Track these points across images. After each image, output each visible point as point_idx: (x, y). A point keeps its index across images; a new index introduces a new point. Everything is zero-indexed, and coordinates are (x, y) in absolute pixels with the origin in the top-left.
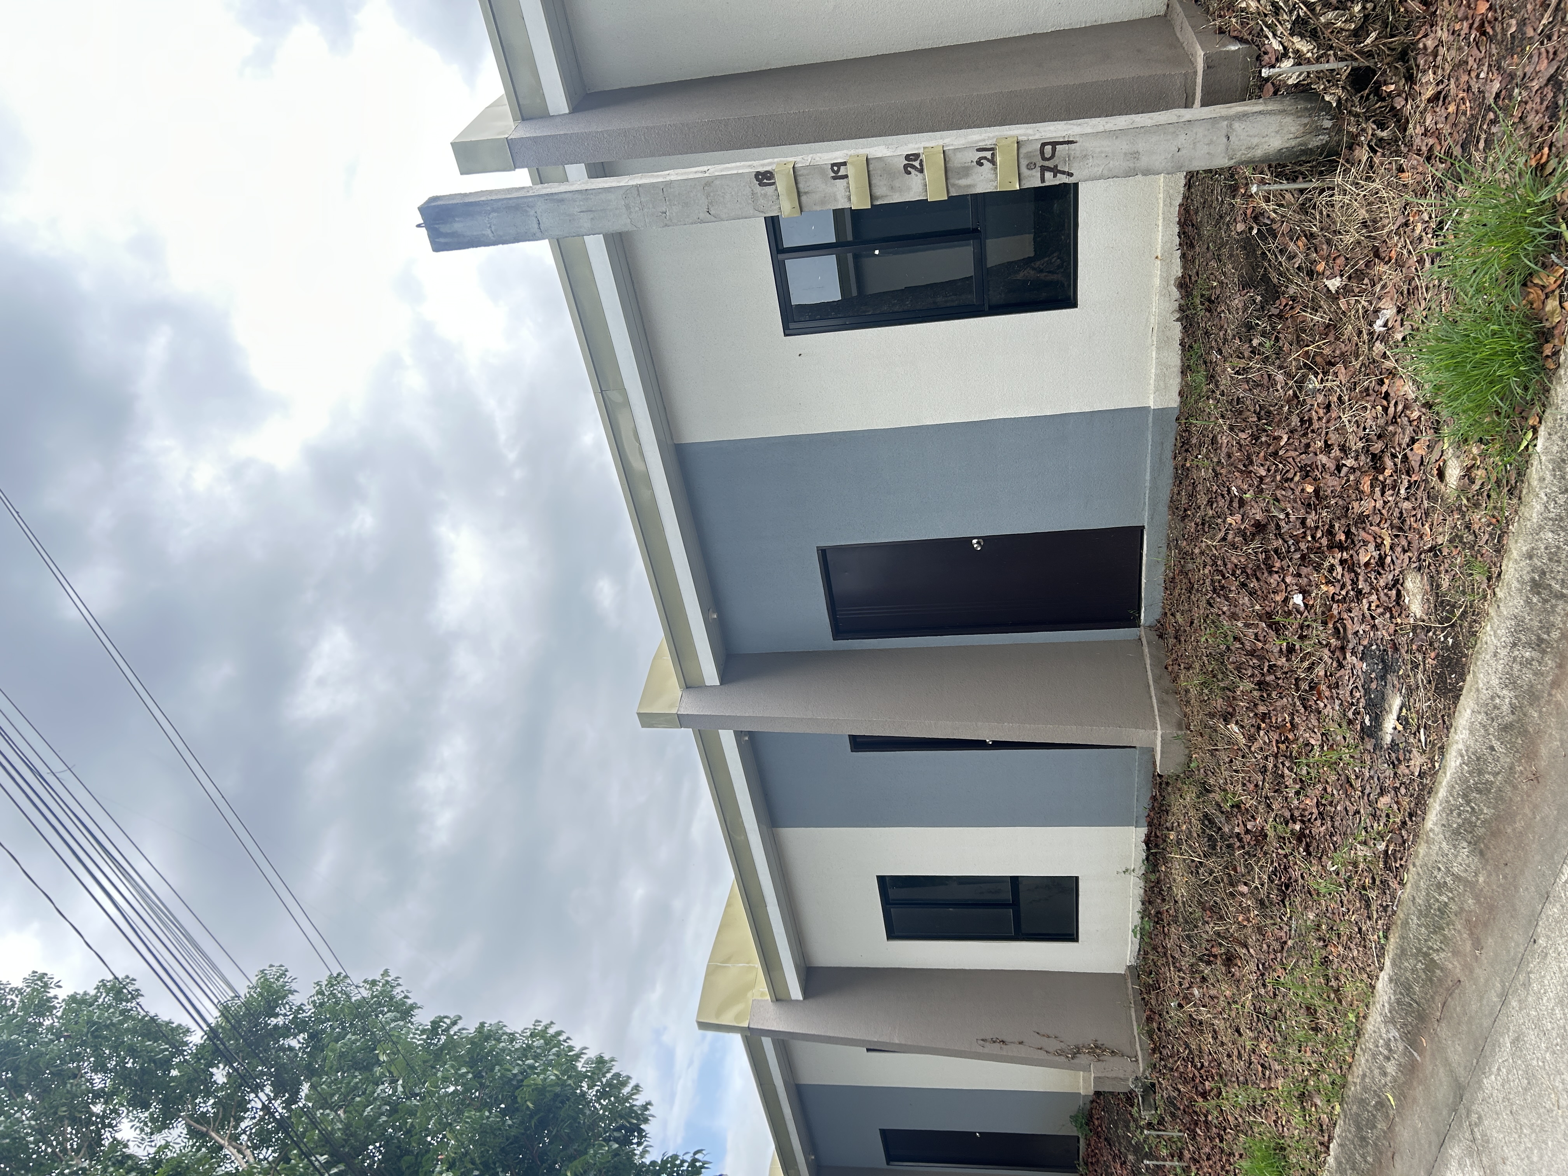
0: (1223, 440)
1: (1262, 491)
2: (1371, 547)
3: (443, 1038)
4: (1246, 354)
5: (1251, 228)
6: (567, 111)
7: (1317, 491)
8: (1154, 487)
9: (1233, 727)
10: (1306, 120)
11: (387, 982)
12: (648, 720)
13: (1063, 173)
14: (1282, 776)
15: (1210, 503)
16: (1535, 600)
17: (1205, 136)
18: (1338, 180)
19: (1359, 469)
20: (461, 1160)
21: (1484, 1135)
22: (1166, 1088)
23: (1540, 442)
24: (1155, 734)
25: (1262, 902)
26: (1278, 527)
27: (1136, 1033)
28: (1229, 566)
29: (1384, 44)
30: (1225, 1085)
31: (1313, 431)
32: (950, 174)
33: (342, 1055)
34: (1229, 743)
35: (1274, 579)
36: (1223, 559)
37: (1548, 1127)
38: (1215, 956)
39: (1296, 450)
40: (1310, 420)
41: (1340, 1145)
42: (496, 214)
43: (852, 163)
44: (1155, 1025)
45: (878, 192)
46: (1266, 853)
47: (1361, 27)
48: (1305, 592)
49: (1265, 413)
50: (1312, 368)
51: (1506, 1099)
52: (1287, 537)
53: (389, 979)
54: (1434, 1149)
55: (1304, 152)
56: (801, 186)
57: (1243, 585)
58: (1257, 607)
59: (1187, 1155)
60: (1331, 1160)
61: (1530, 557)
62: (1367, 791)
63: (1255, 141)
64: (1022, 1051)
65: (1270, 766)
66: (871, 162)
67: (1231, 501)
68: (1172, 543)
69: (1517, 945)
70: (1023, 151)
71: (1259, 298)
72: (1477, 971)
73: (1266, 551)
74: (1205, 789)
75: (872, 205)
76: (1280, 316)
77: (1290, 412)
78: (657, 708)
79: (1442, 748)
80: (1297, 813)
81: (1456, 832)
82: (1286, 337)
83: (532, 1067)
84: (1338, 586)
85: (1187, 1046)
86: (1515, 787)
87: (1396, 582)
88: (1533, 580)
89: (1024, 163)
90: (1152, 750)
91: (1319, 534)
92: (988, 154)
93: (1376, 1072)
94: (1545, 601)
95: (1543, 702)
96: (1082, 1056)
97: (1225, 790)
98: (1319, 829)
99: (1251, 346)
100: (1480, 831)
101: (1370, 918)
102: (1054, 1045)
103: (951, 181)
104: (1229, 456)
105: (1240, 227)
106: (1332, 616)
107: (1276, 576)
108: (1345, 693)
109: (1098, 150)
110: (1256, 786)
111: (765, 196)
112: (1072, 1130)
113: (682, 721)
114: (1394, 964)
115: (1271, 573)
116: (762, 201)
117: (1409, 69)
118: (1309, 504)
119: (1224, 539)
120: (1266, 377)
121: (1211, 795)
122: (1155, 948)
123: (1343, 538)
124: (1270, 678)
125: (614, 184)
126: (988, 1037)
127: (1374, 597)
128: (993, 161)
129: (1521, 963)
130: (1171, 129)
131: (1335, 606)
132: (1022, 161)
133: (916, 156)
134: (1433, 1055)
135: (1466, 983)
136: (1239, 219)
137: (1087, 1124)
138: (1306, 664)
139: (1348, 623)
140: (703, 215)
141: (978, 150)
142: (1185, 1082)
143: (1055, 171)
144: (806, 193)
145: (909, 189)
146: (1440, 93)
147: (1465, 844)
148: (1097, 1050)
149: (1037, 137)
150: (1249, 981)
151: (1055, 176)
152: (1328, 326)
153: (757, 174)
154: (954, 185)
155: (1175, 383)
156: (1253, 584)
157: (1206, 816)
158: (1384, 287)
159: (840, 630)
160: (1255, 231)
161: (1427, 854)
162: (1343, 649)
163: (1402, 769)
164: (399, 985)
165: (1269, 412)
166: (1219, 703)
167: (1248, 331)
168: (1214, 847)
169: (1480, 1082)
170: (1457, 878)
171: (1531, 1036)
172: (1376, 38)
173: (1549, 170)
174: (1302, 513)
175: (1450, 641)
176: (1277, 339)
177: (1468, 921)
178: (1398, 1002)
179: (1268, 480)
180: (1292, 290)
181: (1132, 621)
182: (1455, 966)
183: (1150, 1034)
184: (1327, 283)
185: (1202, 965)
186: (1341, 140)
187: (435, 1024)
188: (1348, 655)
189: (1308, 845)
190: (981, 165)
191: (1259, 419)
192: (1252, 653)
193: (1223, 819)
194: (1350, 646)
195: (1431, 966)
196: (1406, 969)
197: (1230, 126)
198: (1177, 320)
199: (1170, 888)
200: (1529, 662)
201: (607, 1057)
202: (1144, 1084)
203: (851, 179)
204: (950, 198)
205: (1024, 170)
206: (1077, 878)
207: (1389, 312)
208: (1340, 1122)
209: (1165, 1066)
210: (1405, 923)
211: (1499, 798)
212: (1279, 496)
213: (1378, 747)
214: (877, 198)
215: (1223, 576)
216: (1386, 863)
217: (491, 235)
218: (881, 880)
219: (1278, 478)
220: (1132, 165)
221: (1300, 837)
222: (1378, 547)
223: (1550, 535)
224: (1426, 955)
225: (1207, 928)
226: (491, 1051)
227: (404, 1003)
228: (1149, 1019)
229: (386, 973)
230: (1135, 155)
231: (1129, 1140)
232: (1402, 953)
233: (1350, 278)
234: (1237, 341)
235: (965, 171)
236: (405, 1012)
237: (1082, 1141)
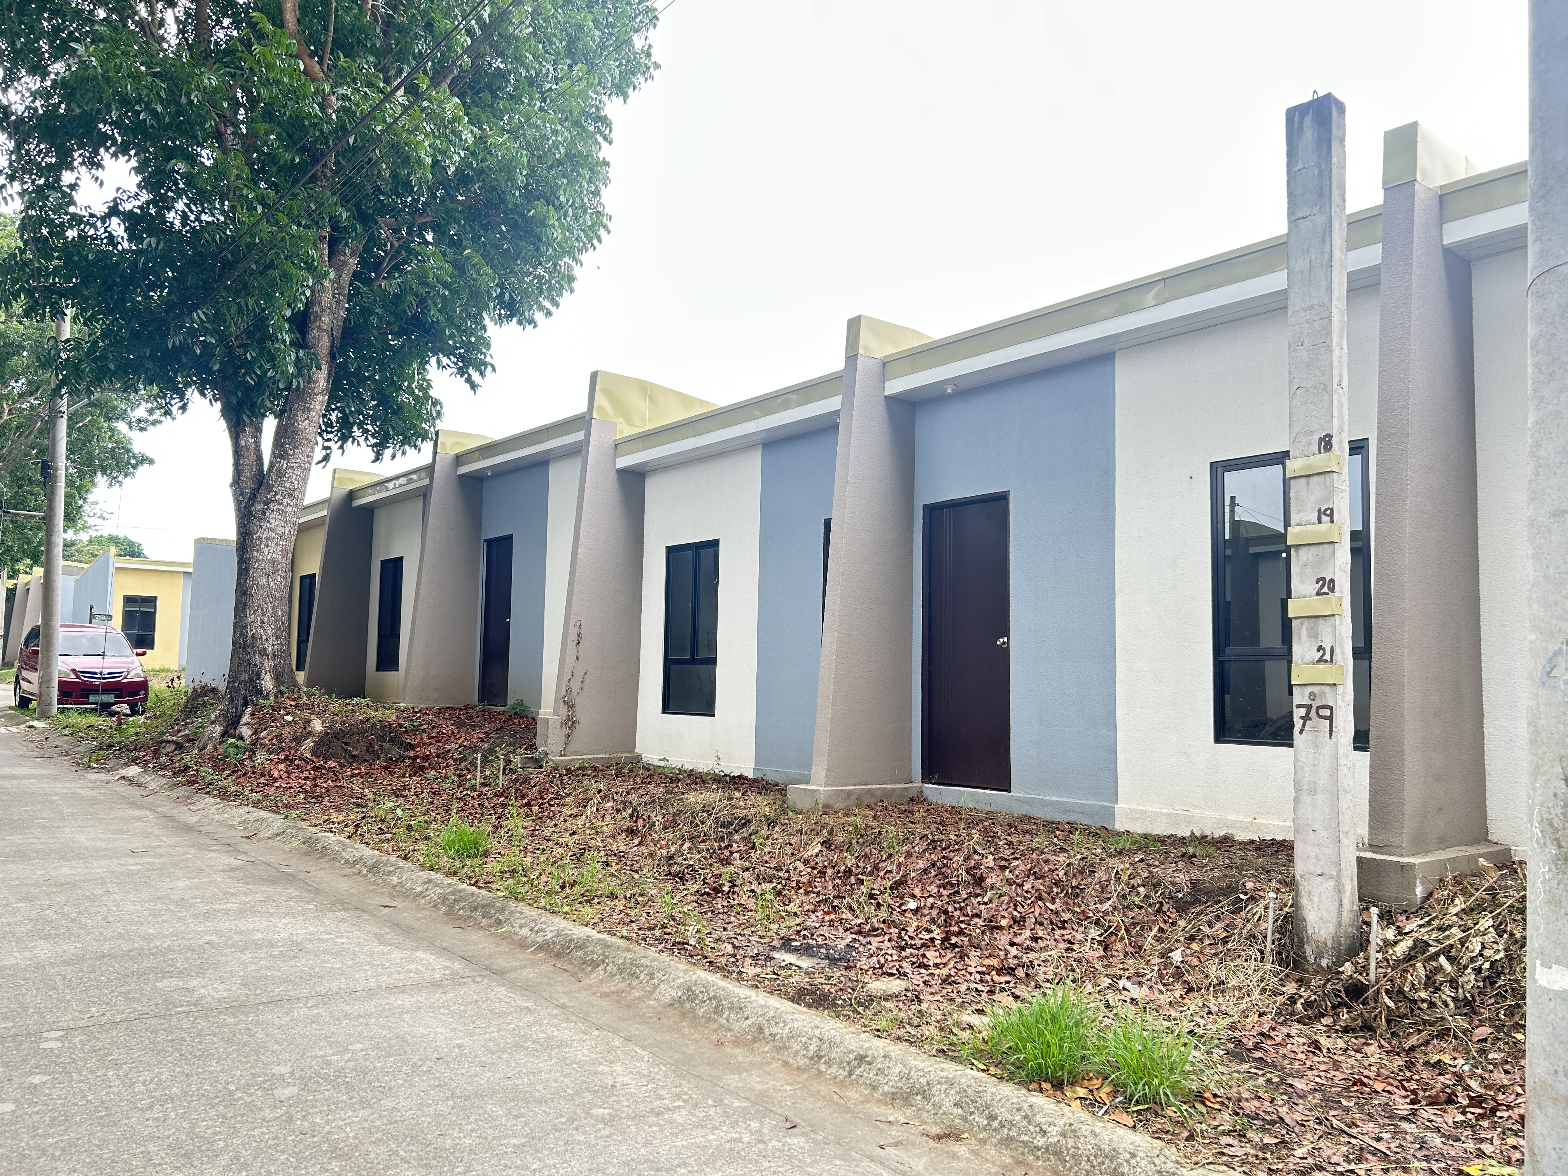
0: (1062, 858)
1: (1011, 885)
2: (938, 961)
3: (592, 128)
4: (1132, 881)
5: (1246, 894)
6: (1445, 243)
7: (1000, 928)
8: (1043, 803)
9: (818, 848)
10: (1329, 944)
11: (649, 68)
12: (854, 325)
13: (1304, 725)
14: (771, 882)
15: (1009, 843)
16: (851, 1056)
17: (1324, 854)
18: (1268, 966)
19: (1006, 959)
20: (486, 148)
21: (465, 983)
22: (538, 778)
23: (975, 1073)
24: (821, 785)
25: (671, 858)
26: (977, 895)
27: (585, 757)
28: (952, 854)
29: (1380, 1012)
30: (534, 821)
31: (1053, 929)
32: (1312, 620)
33: (580, 27)
34: (806, 844)
35: (934, 889)
36: (959, 850)
37: (462, 1020)
38: (636, 822)
39: (1040, 914)
40: (1064, 928)
41: (473, 893)
42: (1316, 173)
43: (1330, 529)
44: (589, 772)
45: (1303, 551)
46: (711, 865)
47: (1405, 997)
48: (916, 911)
49: (1077, 892)
50: (1106, 931)
51: (488, 999)
52: (967, 902)
53: (652, 70)
54: (461, 954)
55: (1301, 941)
56: (1315, 478)
57: (934, 865)
58: (913, 874)
59: (484, 790)
60: (464, 886)
61: (884, 1057)
62: (739, 937)
63: (1316, 899)
64: (570, 659)
65: (781, 874)
66: (1331, 546)
67: (1006, 860)
68: (991, 816)
69: (598, 1019)
70: (1327, 689)
71: (1180, 895)
72: (585, 993)
73: (958, 884)
74: (771, 823)
75: (1291, 546)
76: (1160, 911)
77: (1074, 913)
78: (865, 337)
79: (757, 987)
80: (736, 889)
81: (689, 989)
82: (1141, 915)
83: (566, 215)
84: (913, 935)
85: (568, 795)
86: (715, 1031)
87: (905, 974)
88: (867, 1056)
89: (1316, 690)
90: (808, 782)
91: (963, 926)
92: (1327, 657)
93: (523, 921)
94: (849, 1063)
95: (774, 1054)
96: (566, 709)
97: (768, 838)
98: (720, 903)
99: (1139, 886)
100: (687, 1005)
101: (640, 929)
102: (575, 686)
103: (1306, 621)
104: (1047, 861)
105: (1249, 885)
106: (889, 928)
107: (936, 890)
108: (824, 931)
109: (1321, 758)
110: (767, 862)
111: (1310, 444)
112: (511, 701)
113: (851, 358)
114: (600, 940)
115: (939, 887)
116: (1304, 440)
117: (1354, 1030)
118: (991, 921)
119: (975, 852)
120: (1109, 896)
121: (766, 828)
122: (651, 776)
123: (953, 941)
124: (853, 880)
125: (1335, 294)
126: (582, 631)
127: (895, 958)
128: (1320, 661)
129: (584, 1020)
130: (1334, 825)
131: (897, 931)
132: (1319, 687)
133: (1332, 590)
134: (530, 960)
135: (578, 985)
136: (1258, 885)
137: (515, 714)
138: (855, 906)
139: (880, 939)
140: (1296, 383)
141: (1332, 648)
142: (540, 792)
143: (1306, 718)
144: (1308, 483)
145: (1302, 582)
146: (1320, 1050)
147: (680, 994)
148: (570, 723)
149: (1340, 703)
150: (612, 845)
151: (1301, 718)
152: (1140, 947)
153: (1330, 436)
154: (1302, 624)
155: (1138, 829)
156: (933, 872)
157: (749, 821)
158: (1161, 992)
159: (932, 511)
160: (1242, 896)
161: (677, 969)
162: (860, 933)
163: (748, 961)
164: (646, 80)
165: (1077, 896)
166: (840, 838)
167: (1153, 885)
168: (723, 826)
169: (503, 985)
170: (656, 987)
171: (529, 1018)
172: (1388, 1007)
173: (1198, 1105)
174: (985, 915)
175: (840, 1002)
176: (1140, 908)
177: (623, 991)
178: (571, 940)
179: (1019, 891)
180: (1182, 923)
181: (928, 775)
182: (592, 979)
183: (583, 768)
184: (1179, 951)
185: (630, 811)
186: (1308, 973)
187: (604, 120)
188: (854, 936)
189: (708, 894)
190: (1318, 650)
191: (1072, 888)
192: (876, 867)
193: (745, 835)
194: (861, 938)
195: (595, 964)
196: (595, 947)
197: (1331, 877)
198: (1193, 833)
199: (696, 790)
200: (806, 1049)
201: (574, 285)
202: (542, 759)
203: (1318, 527)
204: (1290, 620)
205: (1310, 689)
206: (713, 715)
207: (1136, 992)
208: (491, 895)
209: (555, 777)
210: (628, 950)
211: (709, 1020)
212: (1003, 898)
213: (774, 948)
214: (1297, 551)
215: (944, 849)
216: (679, 943)
217: (1297, 169)
218: (715, 543)
219: (1019, 899)
220: (1304, 788)
221: (717, 890)
222: (937, 965)
223: (898, 1070)
224: (603, 961)
225: (660, 818)
226: (579, 174)
227: (628, 86)
228: (595, 769)
229: (657, 66)
230: (1313, 792)
231: (499, 745)
232: (607, 946)
233: (1178, 968)
234: (1146, 875)
235: (1314, 635)
236: (621, 89)
237: (503, 708)
